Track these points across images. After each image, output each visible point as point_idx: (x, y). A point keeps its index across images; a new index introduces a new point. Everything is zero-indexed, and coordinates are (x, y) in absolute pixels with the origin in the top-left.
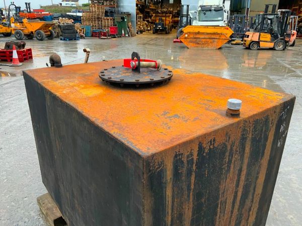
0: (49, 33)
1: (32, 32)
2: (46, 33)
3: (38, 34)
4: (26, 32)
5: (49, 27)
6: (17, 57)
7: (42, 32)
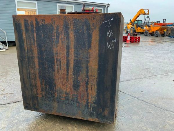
0: (163, 33)
1: (153, 32)
2: (161, 33)
3: (156, 33)
4: (151, 32)
5: (164, 30)
6: (129, 39)
7: (158, 32)
